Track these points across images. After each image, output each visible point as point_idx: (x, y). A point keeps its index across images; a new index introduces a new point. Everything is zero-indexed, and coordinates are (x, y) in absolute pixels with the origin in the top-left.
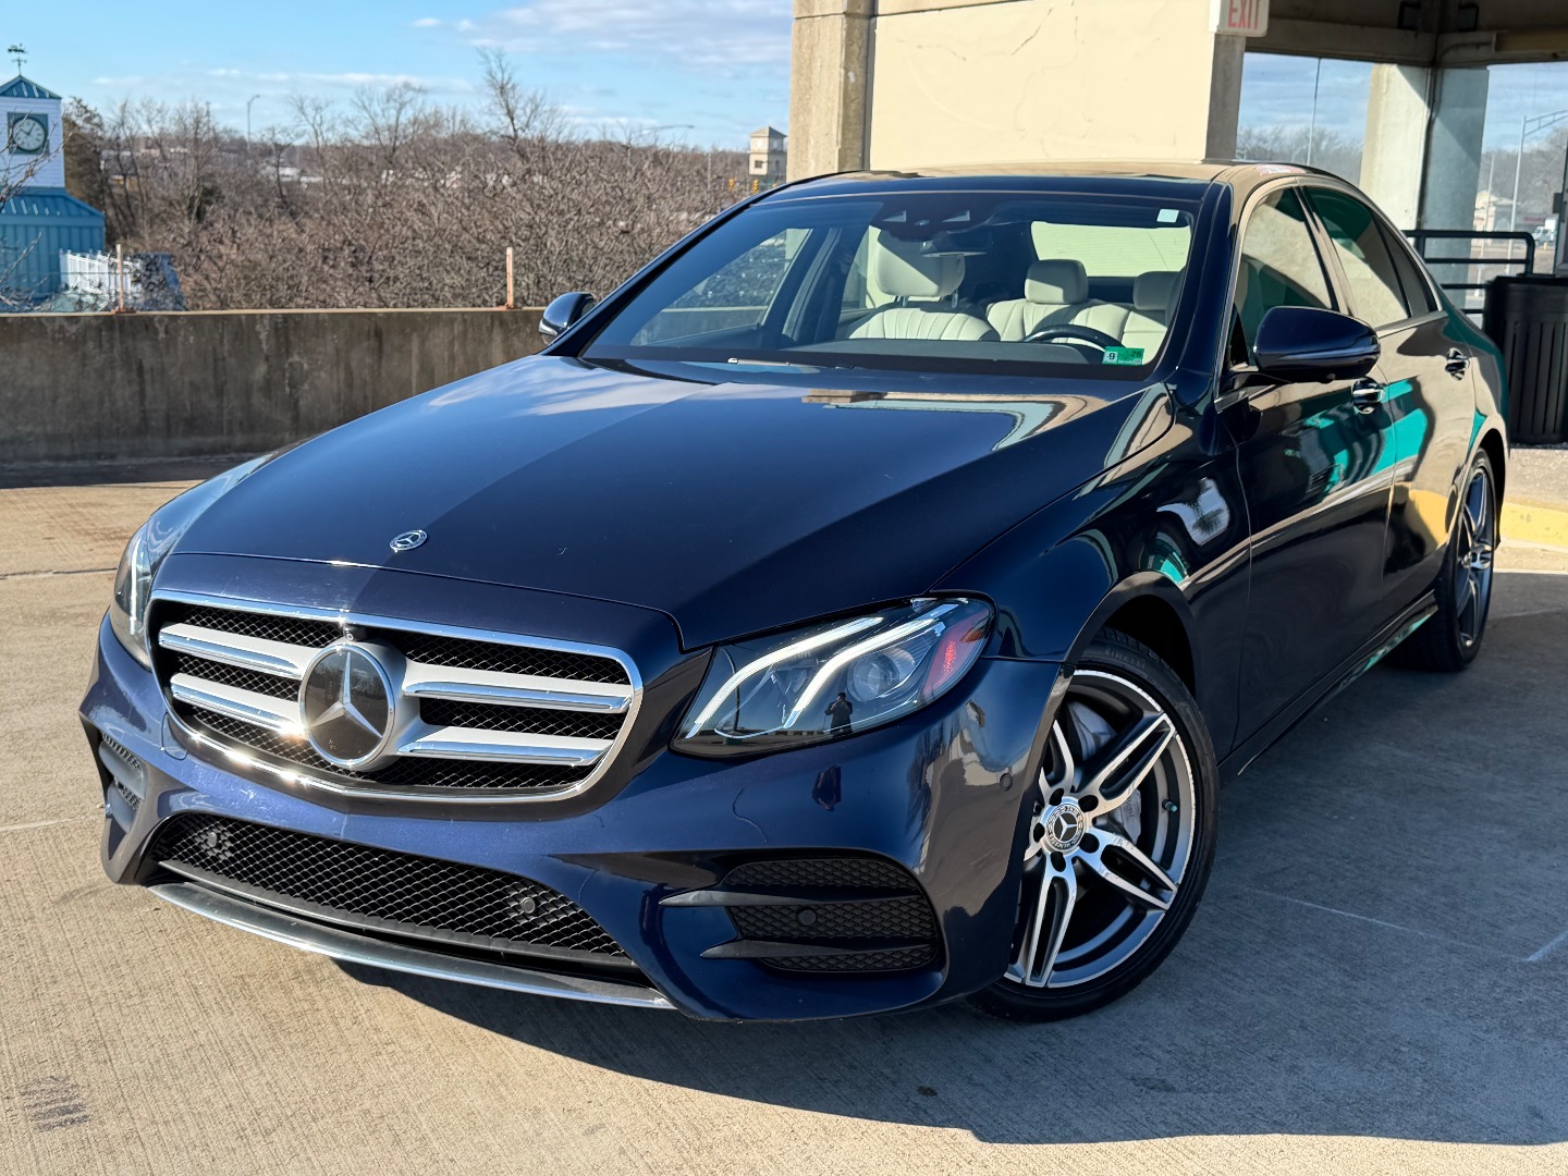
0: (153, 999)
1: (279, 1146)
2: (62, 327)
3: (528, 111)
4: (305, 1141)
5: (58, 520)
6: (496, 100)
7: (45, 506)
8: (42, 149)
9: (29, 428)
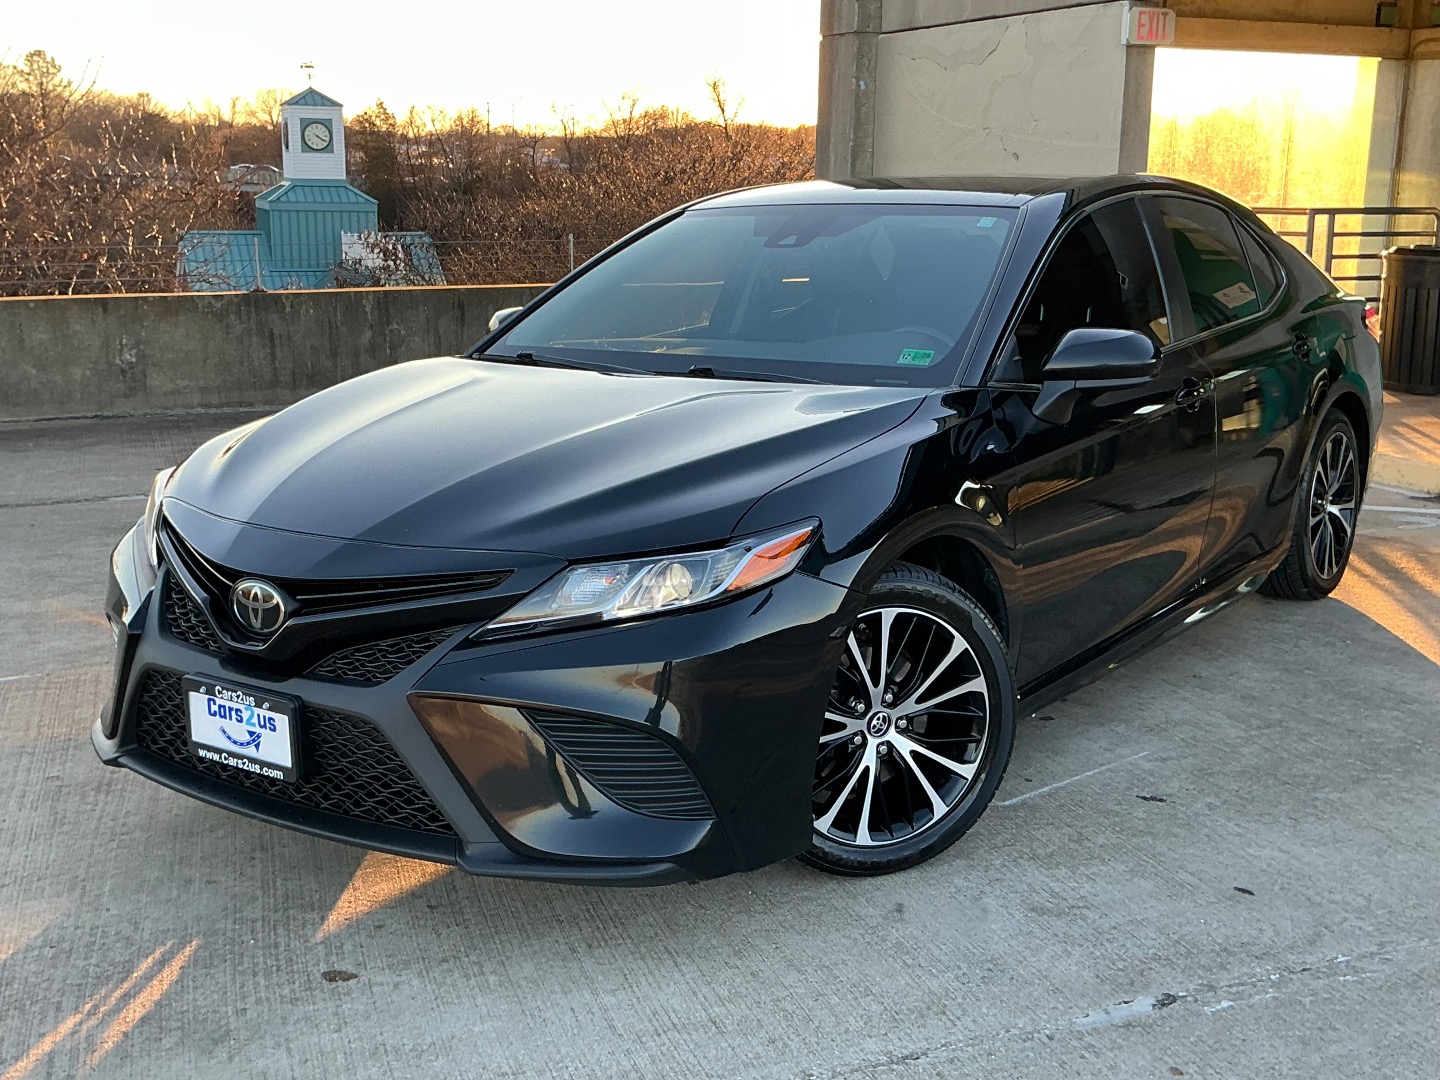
2: (210, 303)
3: (737, 103)
6: (710, 95)
8: (328, 148)
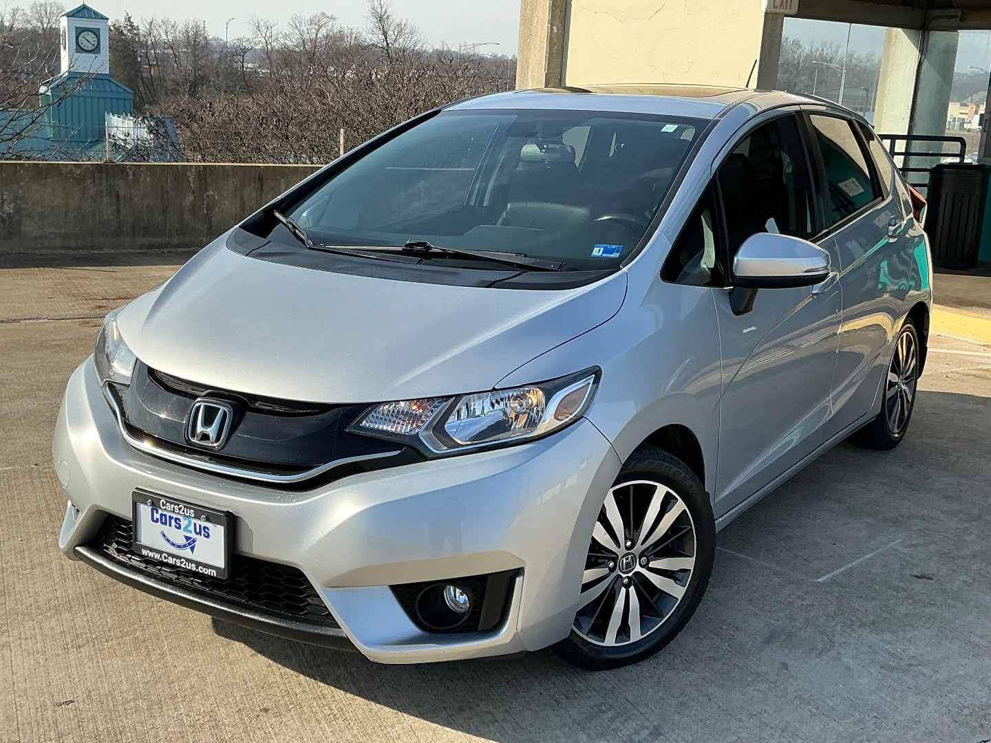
0: (38, 571)
1: (84, 655)
2: (71, 170)
3: (396, 32)
4: (98, 652)
5: (59, 287)
6: (376, 24)
7: (53, 278)
8: (96, 50)
9: (51, 230)
